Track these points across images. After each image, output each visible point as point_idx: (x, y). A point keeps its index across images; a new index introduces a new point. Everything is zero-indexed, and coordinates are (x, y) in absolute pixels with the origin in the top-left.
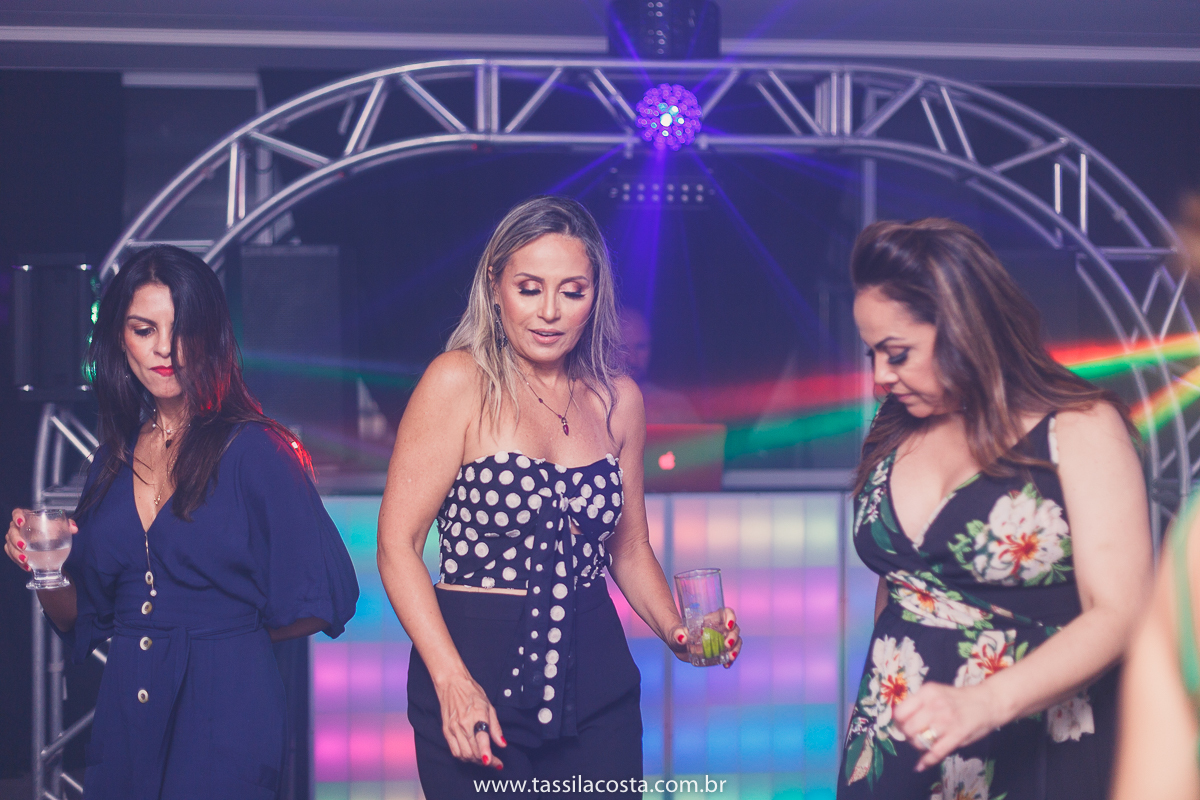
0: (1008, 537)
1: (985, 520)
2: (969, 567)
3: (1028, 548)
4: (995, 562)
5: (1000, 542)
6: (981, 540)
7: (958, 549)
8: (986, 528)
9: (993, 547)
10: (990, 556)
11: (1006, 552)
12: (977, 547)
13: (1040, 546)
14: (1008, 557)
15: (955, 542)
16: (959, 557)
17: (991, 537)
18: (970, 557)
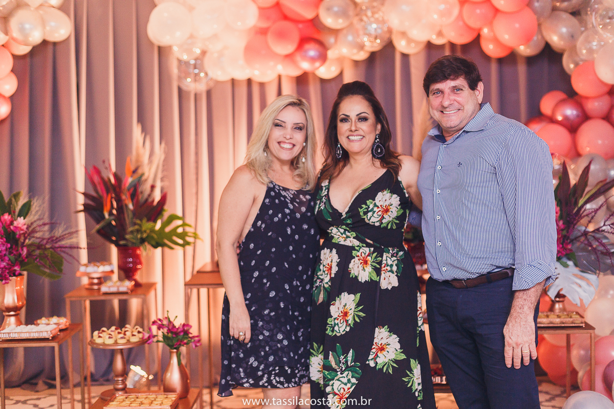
0: (381, 206)
1: (374, 200)
2: (365, 217)
3: (387, 211)
4: (375, 215)
5: (378, 207)
6: (371, 206)
7: (361, 211)
8: (374, 202)
9: (375, 209)
10: (374, 212)
11: (380, 211)
12: (369, 209)
13: (391, 210)
14: (380, 213)
15: (362, 208)
16: (361, 214)
17: (375, 205)
18: (366, 213)
